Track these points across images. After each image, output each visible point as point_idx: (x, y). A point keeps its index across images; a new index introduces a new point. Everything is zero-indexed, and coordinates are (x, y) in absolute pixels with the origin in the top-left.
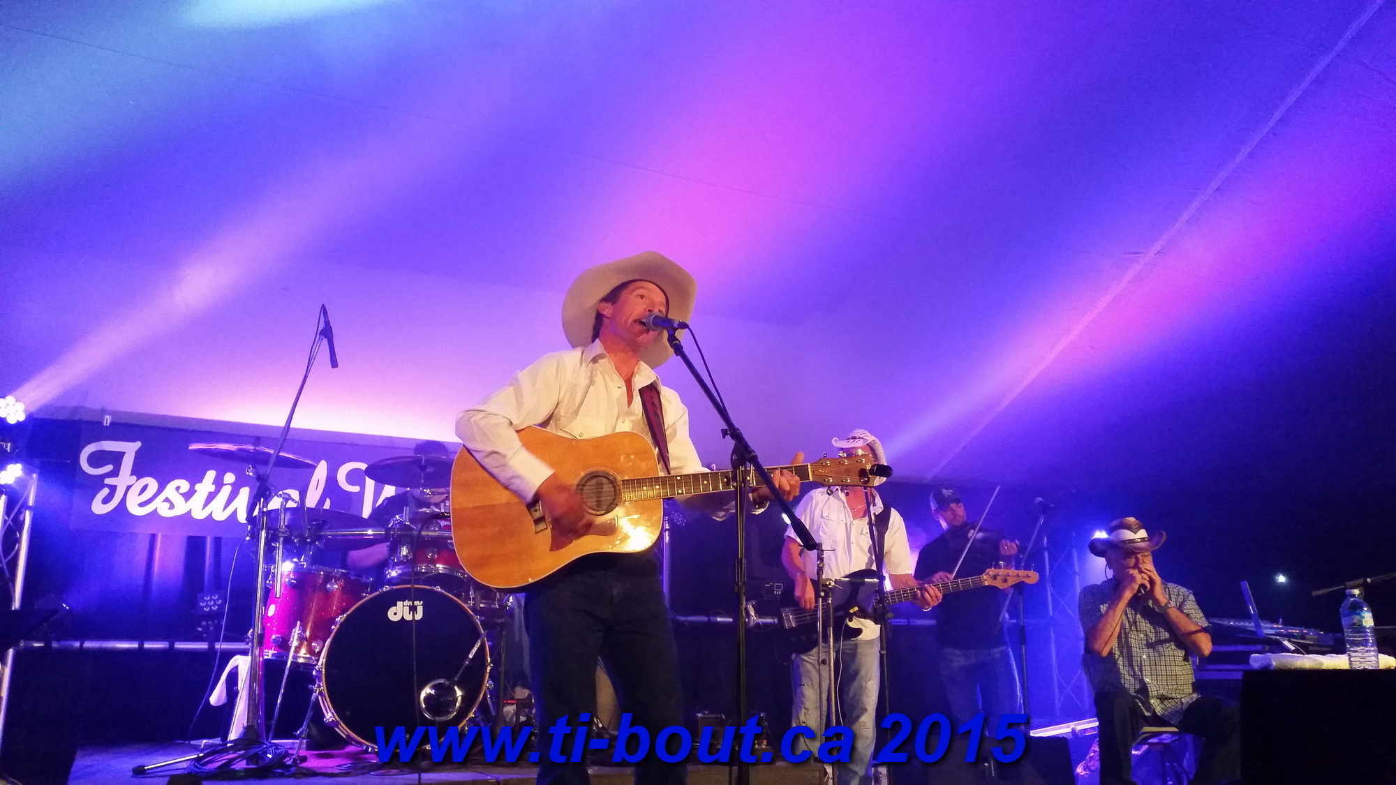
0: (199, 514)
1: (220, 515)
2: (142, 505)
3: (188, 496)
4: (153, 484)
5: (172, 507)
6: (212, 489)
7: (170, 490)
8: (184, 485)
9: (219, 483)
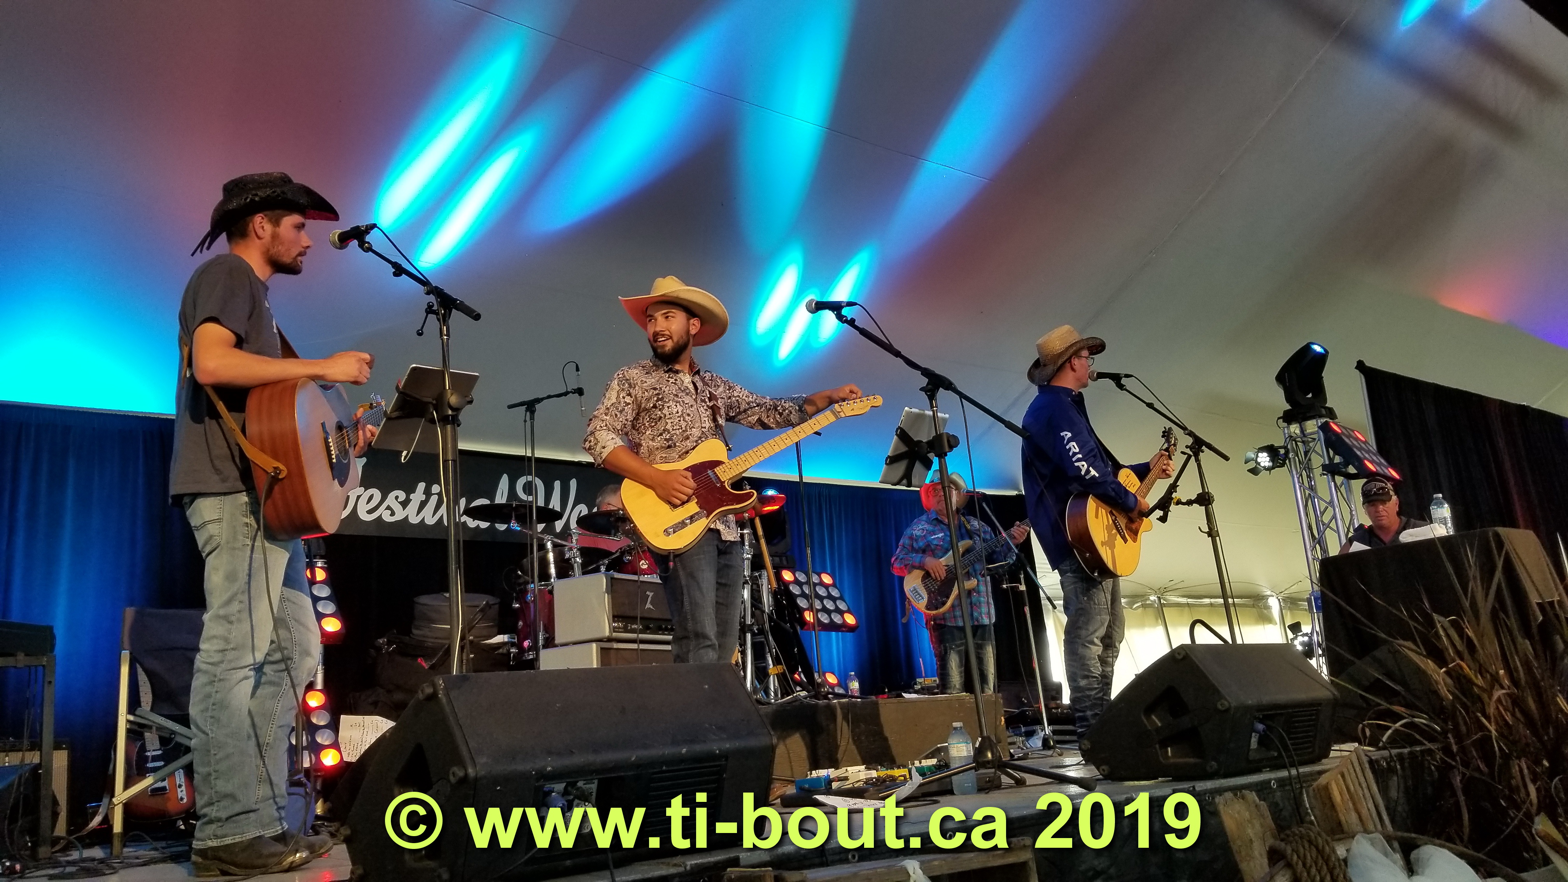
0: (414, 520)
1: (431, 521)
2: (370, 512)
3: (405, 504)
4: (377, 494)
5: (393, 514)
6: (423, 498)
7: (391, 500)
8: (402, 495)
9: (428, 493)
